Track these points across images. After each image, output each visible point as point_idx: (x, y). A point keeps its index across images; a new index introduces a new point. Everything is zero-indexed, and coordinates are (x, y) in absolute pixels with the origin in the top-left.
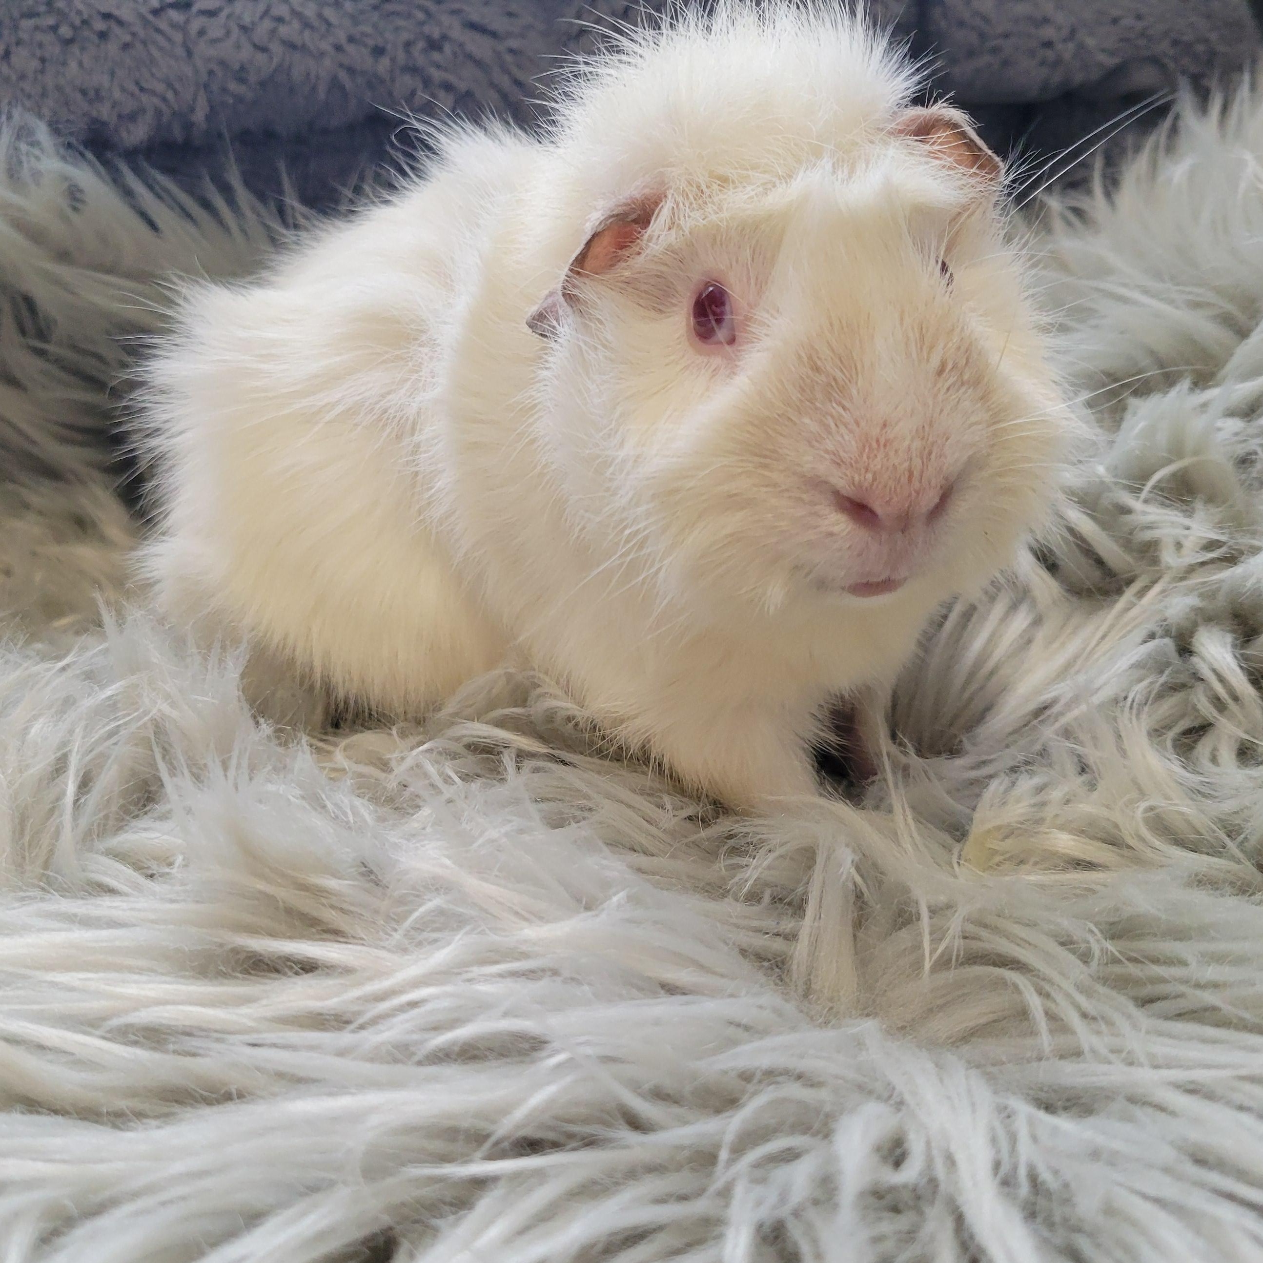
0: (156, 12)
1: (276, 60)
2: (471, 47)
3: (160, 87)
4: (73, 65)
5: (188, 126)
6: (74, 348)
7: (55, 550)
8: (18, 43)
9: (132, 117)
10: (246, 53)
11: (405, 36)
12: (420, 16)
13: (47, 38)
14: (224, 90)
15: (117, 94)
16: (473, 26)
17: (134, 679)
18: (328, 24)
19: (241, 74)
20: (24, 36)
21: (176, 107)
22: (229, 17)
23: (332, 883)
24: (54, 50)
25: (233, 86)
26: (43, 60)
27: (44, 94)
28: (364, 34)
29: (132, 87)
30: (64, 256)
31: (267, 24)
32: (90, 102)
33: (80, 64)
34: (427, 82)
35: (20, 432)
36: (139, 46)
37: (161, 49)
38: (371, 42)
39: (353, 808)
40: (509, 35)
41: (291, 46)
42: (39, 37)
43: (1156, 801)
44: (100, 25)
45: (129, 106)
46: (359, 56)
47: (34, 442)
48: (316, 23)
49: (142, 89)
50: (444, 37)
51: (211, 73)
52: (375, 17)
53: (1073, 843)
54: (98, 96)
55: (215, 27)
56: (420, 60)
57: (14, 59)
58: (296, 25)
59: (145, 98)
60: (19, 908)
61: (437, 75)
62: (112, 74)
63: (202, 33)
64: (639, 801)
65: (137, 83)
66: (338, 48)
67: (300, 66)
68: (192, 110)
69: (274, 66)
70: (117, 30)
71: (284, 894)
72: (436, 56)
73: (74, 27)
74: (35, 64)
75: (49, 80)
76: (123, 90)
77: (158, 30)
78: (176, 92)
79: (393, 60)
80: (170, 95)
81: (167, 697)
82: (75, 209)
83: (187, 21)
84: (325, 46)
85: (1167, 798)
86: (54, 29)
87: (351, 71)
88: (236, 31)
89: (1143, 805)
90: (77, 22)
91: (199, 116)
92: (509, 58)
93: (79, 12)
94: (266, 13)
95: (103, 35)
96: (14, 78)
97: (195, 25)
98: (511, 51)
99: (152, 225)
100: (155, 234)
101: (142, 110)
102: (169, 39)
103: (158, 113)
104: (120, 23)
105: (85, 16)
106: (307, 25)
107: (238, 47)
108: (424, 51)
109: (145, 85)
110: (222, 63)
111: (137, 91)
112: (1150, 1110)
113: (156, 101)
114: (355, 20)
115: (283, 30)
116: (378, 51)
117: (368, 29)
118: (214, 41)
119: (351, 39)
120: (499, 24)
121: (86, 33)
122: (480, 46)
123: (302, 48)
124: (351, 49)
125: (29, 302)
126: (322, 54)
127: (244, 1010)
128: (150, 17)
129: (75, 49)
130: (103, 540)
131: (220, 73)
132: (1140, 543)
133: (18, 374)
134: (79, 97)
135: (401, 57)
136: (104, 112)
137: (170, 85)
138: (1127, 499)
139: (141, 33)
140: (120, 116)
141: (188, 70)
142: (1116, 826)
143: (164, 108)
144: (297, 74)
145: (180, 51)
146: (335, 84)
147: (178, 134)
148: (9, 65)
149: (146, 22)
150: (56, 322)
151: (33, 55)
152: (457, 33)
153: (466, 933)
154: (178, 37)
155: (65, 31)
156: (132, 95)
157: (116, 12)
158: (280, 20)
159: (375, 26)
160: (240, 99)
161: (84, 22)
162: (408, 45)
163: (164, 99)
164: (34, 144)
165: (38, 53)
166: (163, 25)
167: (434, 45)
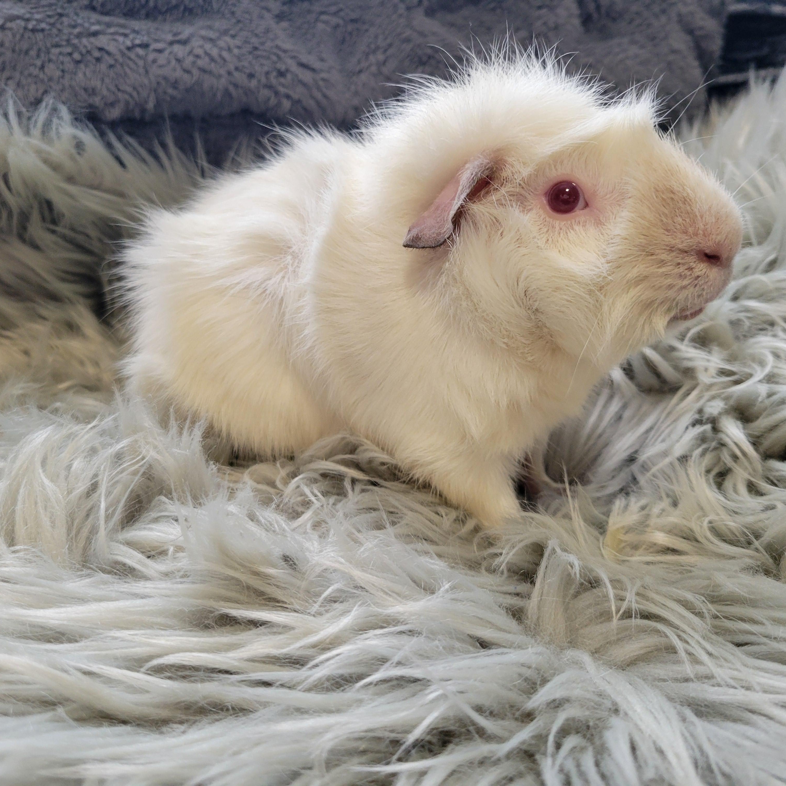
0: (129, 49)
1: (195, 78)
2: (301, 76)
3: (129, 89)
4: (80, 75)
5: (143, 111)
6: (73, 229)
7: (56, 342)
8: (50, 61)
9: (112, 105)
10: (179, 73)
11: (266, 69)
12: (274, 58)
13: (67, 59)
14: (165, 93)
15: (105, 92)
16: (303, 65)
17: (136, 437)
18: (225, 60)
19: (175, 84)
20: (54, 58)
21: (137, 100)
22: (171, 53)
23: (271, 571)
24: (69, 66)
25: (170, 91)
26: (63, 71)
27: (63, 90)
28: (243, 66)
29: (113, 88)
30: (70, 179)
31: (191, 58)
32: (89, 95)
33: (85, 74)
34: (277, 93)
35: (38, 275)
36: (118, 67)
37: (131, 69)
38: (248, 71)
39: (277, 522)
40: (322, 71)
41: (203, 70)
42: (61, 58)
43: (712, 517)
44: (97, 54)
45: (111, 98)
46: (239, 77)
47: (45, 280)
48: (219, 60)
49: (119, 90)
50: (287, 70)
51: (158, 83)
52: (250, 57)
53: (666, 539)
54: (93, 92)
55: (162, 59)
56: (274, 81)
57: (46, 70)
58: (207, 59)
59: (120, 94)
60: (78, 581)
61: (282, 90)
62: (103, 80)
63: (154, 61)
64: (425, 510)
65: (116, 86)
66: (229, 73)
67: (208, 81)
68: (146, 102)
69: (193, 82)
70: (106, 57)
71: (245, 578)
72: (282, 80)
73: (82, 55)
74: (58, 73)
75: (66, 81)
76: (108, 89)
77: (130, 59)
78: (138, 93)
79: (259, 81)
80: (135, 94)
81: (155, 447)
82: (79, 154)
83: (146, 55)
84: (223, 72)
85: (718, 514)
86: (70, 54)
87: (236, 86)
88: (173, 62)
89: (707, 520)
90: (84, 51)
91: (151, 105)
92: (321, 83)
93: (85, 47)
94: (190, 52)
95: (98, 60)
96: (46, 80)
97: (151, 56)
98: (323, 80)
99: (122, 164)
100: (123, 169)
101: (118, 101)
102: (136, 64)
103: (127, 103)
104: (108, 53)
105: (89, 48)
106: (212, 59)
107: (175, 70)
108: (276, 77)
109: (121, 88)
110: (165, 78)
111: (116, 91)
112: (764, 718)
113: (127, 97)
114: (239, 58)
115: (200, 63)
116: (251, 76)
117: (246, 64)
118: (161, 66)
119: (237, 69)
120: (317, 65)
121: (89, 58)
122: (306, 76)
123: (210, 73)
124: (236, 74)
125: (49, 204)
126: (220, 76)
127: (231, 654)
128: (126, 52)
129: (82, 66)
130: (84, 336)
131: (163, 82)
132: (684, 368)
133: (39, 243)
134: (83, 92)
135: (263, 80)
136: (97, 101)
137: (135, 88)
138: (677, 344)
139: (121, 60)
140: (106, 104)
141: (146, 81)
142: (691, 530)
143: (130, 100)
144: (206, 86)
145: (142, 70)
146: (227, 93)
147: (137, 114)
148: (44, 73)
149: (123, 54)
150: (63, 215)
151: (58, 68)
152: (294, 68)
153: (360, 606)
154: (141, 63)
155: (77, 56)
156: (114, 93)
157: (107, 48)
158: (198, 56)
159: (250, 63)
160: (173, 98)
161: (88, 52)
162: (267, 73)
163: (131, 96)
164: (60, 118)
165: (61, 67)
166: (133, 56)
167: (281, 74)
